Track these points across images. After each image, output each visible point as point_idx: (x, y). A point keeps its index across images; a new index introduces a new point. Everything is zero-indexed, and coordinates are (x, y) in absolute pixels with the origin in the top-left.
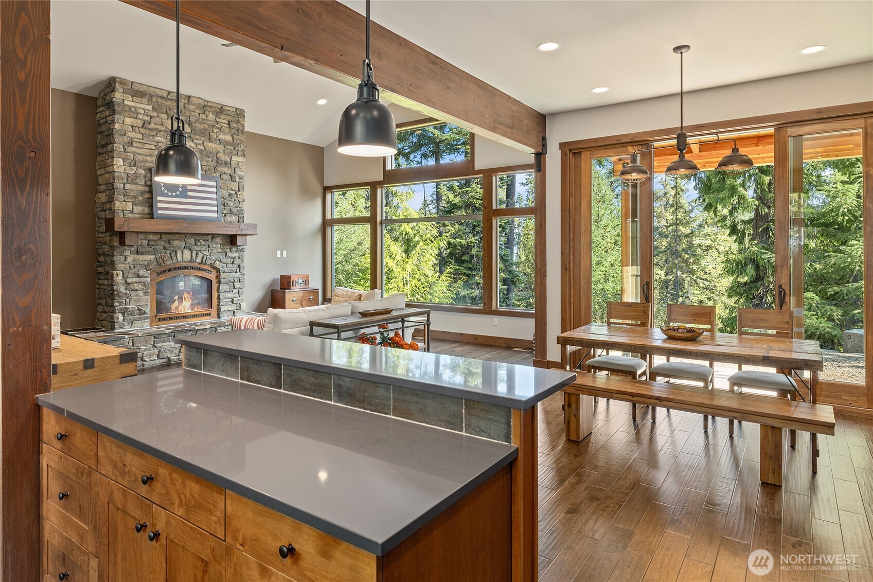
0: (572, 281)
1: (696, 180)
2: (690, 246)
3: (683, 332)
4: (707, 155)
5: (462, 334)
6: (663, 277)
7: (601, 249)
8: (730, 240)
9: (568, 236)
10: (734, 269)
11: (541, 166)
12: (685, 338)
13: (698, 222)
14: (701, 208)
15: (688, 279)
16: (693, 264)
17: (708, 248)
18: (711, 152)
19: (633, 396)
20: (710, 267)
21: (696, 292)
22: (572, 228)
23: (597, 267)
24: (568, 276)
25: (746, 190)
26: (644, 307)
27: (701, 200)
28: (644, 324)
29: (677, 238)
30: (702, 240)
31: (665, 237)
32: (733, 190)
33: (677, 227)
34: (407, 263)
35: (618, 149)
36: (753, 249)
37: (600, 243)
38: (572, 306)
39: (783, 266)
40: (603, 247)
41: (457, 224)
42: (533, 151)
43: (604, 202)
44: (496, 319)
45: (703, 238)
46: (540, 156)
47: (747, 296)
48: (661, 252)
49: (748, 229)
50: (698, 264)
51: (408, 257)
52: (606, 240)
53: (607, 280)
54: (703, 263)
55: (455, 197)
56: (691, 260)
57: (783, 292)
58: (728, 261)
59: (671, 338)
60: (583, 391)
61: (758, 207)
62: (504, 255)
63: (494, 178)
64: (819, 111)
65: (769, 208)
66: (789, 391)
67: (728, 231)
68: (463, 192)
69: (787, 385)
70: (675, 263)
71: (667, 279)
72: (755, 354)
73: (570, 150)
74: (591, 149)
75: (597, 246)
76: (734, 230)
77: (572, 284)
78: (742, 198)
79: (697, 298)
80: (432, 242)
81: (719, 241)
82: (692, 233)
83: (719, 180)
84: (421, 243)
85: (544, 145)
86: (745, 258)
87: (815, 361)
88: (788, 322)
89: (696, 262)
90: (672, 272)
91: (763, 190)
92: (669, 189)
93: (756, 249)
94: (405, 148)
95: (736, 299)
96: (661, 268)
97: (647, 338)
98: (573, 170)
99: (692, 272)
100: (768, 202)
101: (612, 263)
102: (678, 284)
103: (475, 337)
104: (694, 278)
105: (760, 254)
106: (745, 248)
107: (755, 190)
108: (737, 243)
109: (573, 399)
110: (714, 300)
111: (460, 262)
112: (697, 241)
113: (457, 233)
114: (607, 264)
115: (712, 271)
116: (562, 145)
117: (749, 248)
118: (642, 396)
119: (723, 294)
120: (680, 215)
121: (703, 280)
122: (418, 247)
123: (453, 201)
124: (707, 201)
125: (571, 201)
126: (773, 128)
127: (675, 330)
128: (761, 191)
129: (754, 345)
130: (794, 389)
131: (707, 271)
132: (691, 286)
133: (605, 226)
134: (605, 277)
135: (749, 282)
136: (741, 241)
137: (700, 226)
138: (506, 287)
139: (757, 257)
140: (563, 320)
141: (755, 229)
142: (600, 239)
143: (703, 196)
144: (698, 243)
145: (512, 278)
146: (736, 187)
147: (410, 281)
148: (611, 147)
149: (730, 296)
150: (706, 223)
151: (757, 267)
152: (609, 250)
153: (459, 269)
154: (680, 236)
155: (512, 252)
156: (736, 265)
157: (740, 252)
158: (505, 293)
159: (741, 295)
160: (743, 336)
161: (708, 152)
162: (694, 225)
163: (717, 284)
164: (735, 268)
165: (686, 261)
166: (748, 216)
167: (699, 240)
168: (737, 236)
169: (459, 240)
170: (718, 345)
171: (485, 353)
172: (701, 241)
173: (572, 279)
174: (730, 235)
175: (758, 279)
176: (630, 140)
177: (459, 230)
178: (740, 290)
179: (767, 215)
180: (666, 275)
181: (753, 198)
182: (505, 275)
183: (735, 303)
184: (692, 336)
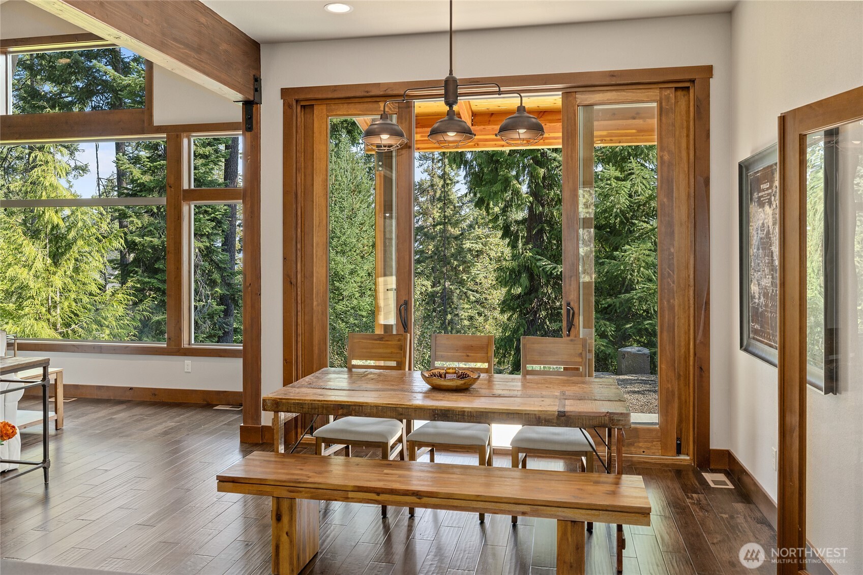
0: (299, 301)
1: (466, 168)
2: (460, 251)
3: (453, 380)
4: (481, 130)
5: (131, 389)
6: (430, 290)
7: (355, 254)
8: (501, 243)
9: (293, 232)
10: (507, 279)
11: (252, 122)
12: (455, 388)
13: (468, 222)
14: (472, 205)
15: (458, 291)
16: (462, 273)
17: (479, 253)
18: (486, 127)
19: (378, 494)
20: (481, 276)
21: (466, 306)
22: (299, 221)
23: (350, 277)
24: (294, 294)
25: (520, 184)
26: (399, 340)
27: (472, 195)
28: (400, 366)
29: (446, 239)
30: (473, 243)
31: (432, 239)
32: (506, 182)
33: (445, 227)
34: (54, 273)
35: (366, 106)
36: (527, 254)
37: (354, 246)
38: (300, 339)
39: (571, 277)
40: (358, 252)
41: (146, 215)
42: (240, 97)
43: (360, 192)
44: (188, 363)
45: (473, 241)
46: (250, 106)
47: (521, 311)
48: (427, 258)
49: (522, 230)
50: (468, 272)
51: (56, 263)
52: (362, 242)
53: (362, 294)
54: (474, 271)
55: (144, 173)
56: (461, 268)
57: (571, 312)
58: (500, 269)
59: (436, 389)
60: (301, 492)
61: (532, 204)
62: (220, 261)
63: (185, 141)
64: (612, 74)
65: (543, 206)
66: (585, 454)
67: (500, 233)
68: (156, 167)
69: (584, 445)
70: (442, 272)
71: (435, 291)
72: (548, 409)
73: (297, 101)
74: (328, 102)
75: (350, 250)
76: (507, 232)
77: (299, 306)
78: (516, 193)
79: (466, 314)
80: (100, 241)
81: (491, 244)
82: (462, 234)
83: (492, 170)
84: (80, 242)
85: (256, 90)
86: (519, 266)
87: (622, 414)
88: (581, 354)
89: (467, 271)
90: (439, 282)
91: (537, 184)
92: (436, 180)
93: (531, 254)
94: (63, 95)
95: (509, 315)
96: (428, 278)
97: (403, 390)
98: (301, 132)
99: (462, 283)
100: (542, 200)
101: (370, 271)
102: (446, 297)
103: (154, 392)
104: (464, 290)
105: (534, 261)
106: (519, 253)
107: (529, 183)
108: (510, 248)
109: (285, 505)
110: (485, 316)
111: (152, 271)
112: (467, 245)
113: (146, 228)
114: (363, 274)
115: (483, 281)
116: (285, 92)
117: (523, 253)
118: (392, 492)
119: (495, 309)
120: (449, 212)
121: (473, 291)
122: (75, 248)
123: (139, 179)
124: (478, 195)
125: (299, 180)
126: (560, 93)
127: (441, 376)
128: (536, 186)
129: (544, 393)
130: (591, 450)
131: (478, 281)
132: (460, 299)
133: (362, 224)
134: (361, 290)
135: (523, 294)
136: (513, 245)
137: (471, 226)
138: (222, 307)
139: (531, 264)
140: (287, 362)
141: (529, 230)
142: (354, 240)
143: (474, 188)
144: (468, 246)
145: (232, 295)
146: (510, 180)
147: (60, 302)
148: (357, 100)
149: (502, 312)
150: (477, 223)
151: (531, 277)
152: (366, 255)
153: (149, 282)
154: (448, 238)
155: (232, 258)
156: (510, 273)
157: (514, 257)
158: (222, 316)
159: (514, 310)
160: (528, 377)
161: (482, 127)
162: (464, 225)
163: (488, 296)
164: (508, 277)
165: (455, 269)
166: (521, 215)
167: (469, 244)
168: (511, 239)
169: (148, 239)
170: (499, 396)
171: (165, 419)
172: (472, 245)
173: (299, 298)
174: (503, 237)
175: (532, 290)
176: (382, 93)
177: (150, 224)
178: (514, 304)
179: (541, 214)
180: (433, 287)
181: (527, 193)
182: (221, 290)
183: (508, 319)
184: (465, 383)
